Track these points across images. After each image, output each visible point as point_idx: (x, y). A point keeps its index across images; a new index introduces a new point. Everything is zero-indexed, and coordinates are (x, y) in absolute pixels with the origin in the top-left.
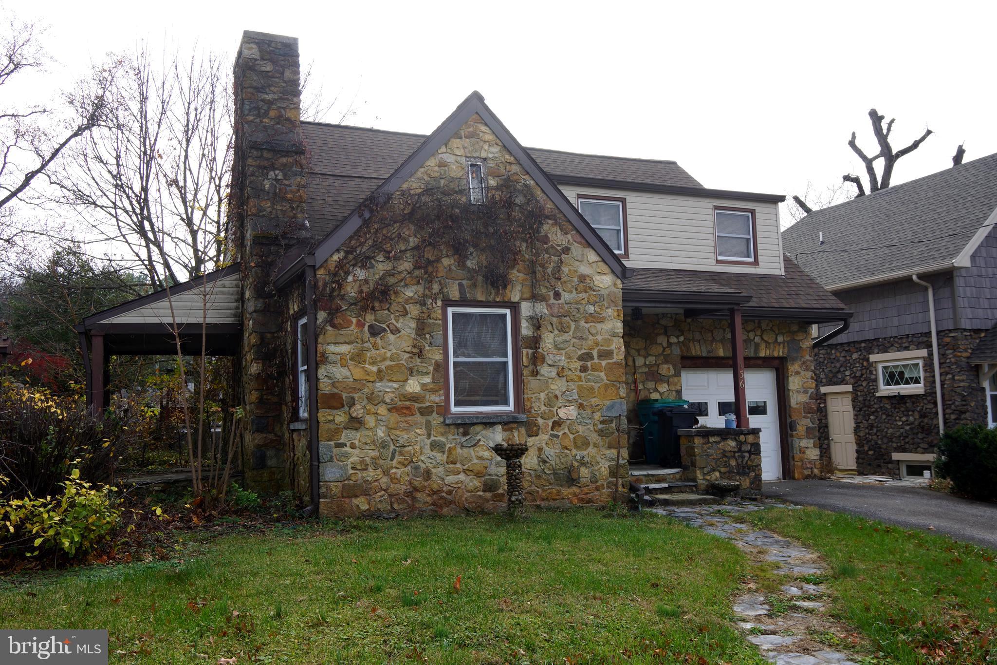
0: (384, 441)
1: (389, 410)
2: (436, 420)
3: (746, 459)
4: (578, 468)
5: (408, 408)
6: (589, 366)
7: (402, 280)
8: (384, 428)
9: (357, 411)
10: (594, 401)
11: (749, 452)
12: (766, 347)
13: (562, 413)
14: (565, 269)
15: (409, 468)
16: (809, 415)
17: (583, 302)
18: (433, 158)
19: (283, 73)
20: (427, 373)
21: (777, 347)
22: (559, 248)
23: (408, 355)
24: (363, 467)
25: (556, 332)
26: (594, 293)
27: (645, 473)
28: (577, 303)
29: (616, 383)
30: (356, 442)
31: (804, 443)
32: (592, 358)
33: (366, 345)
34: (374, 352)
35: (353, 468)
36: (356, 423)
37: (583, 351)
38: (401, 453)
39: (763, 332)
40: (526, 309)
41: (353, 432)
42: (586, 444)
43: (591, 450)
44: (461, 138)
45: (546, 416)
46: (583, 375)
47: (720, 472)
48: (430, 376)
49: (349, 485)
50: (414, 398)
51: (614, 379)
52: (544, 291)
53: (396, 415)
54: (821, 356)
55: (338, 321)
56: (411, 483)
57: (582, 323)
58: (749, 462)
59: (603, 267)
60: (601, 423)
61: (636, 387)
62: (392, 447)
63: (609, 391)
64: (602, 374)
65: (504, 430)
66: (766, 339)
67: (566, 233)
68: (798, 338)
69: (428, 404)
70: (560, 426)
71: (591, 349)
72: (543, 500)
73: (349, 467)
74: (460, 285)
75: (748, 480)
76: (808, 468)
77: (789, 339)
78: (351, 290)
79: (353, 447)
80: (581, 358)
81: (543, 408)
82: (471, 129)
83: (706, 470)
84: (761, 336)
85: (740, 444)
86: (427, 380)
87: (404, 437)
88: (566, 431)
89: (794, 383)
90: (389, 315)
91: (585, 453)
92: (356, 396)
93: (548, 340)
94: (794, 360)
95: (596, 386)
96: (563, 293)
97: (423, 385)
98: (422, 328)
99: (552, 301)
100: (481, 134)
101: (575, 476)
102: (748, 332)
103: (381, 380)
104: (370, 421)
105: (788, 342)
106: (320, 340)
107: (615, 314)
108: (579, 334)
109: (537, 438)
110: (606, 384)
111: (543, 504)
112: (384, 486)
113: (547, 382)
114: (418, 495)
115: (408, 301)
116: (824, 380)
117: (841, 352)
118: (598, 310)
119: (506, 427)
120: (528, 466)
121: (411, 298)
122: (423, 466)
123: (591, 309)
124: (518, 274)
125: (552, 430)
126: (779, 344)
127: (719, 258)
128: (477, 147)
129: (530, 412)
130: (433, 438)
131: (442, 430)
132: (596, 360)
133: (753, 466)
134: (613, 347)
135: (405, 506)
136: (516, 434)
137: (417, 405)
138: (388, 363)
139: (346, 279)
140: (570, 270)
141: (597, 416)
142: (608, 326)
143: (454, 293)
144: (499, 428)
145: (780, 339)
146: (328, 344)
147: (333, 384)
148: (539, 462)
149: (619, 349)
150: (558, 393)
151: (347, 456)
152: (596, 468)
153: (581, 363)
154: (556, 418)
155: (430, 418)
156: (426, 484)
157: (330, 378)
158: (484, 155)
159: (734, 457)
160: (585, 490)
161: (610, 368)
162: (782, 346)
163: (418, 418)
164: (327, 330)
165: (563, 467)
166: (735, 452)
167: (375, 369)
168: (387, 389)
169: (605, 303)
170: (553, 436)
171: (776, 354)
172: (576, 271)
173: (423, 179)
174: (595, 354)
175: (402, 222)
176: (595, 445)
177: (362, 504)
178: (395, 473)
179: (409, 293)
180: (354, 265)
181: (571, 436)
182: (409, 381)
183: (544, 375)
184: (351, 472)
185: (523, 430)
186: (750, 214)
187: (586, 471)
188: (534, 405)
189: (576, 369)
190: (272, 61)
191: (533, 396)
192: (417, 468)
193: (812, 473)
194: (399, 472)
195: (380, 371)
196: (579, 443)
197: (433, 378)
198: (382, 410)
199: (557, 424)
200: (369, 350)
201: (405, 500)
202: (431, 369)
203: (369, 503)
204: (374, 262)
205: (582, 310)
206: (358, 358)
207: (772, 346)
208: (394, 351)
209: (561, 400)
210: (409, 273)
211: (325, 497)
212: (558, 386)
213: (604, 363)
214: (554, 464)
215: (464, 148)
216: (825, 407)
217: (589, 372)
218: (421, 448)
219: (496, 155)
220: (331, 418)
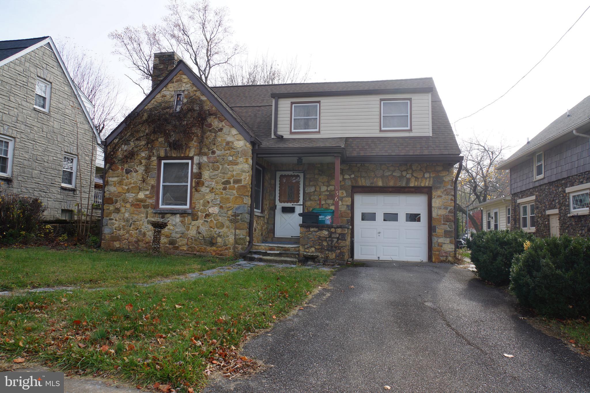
0: (127, 219)
1: (131, 205)
2: (150, 210)
3: (335, 242)
4: (216, 238)
5: (138, 205)
6: (228, 187)
7: (141, 149)
8: (128, 213)
9: (118, 205)
10: (228, 205)
11: (338, 239)
12: (415, 180)
13: (211, 210)
14: (219, 139)
15: (137, 231)
16: (448, 223)
17: (227, 155)
18: (159, 94)
19: (167, 68)
20: (148, 190)
21: (424, 181)
22: (217, 129)
23: (140, 182)
24: (119, 229)
25: (211, 170)
26: (234, 150)
27: (276, 245)
28: (224, 156)
29: (242, 196)
30: (117, 218)
31: (441, 240)
32: (230, 183)
33: (123, 178)
34: (127, 180)
35: (115, 229)
36: (117, 210)
37: (225, 180)
38: (134, 224)
39: (413, 171)
40: (196, 159)
41: (116, 214)
42: (222, 226)
43: (225, 229)
44: (173, 83)
45: (202, 211)
46: (224, 191)
47: (315, 248)
48: (149, 191)
49: (113, 236)
50: (141, 201)
51: (241, 194)
52: (206, 150)
53: (133, 207)
54: (546, 190)
55: (113, 167)
56: (137, 238)
57: (226, 165)
58: (336, 244)
59: (240, 137)
60: (232, 216)
61: (320, 202)
62: (131, 222)
63: (238, 200)
64: (235, 192)
65: (181, 217)
66: (415, 175)
67: (222, 122)
68: (442, 175)
69: (147, 204)
70: (209, 216)
71: (229, 179)
72: (198, 252)
73: (114, 228)
74: (166, 150)
75: (334, 255)
76: (443, 256)
77: (434, 175)
78: (120, 154)
79: (116, 220)
80: (223, 183)
81: (201, 207)
82: (178, 78)
83: (306, 246)
84: (412, 174)
85: (331, 233)
86: (148, 193)
87: (136, 217)
88: (213, 219)
89: (436, 203)
90: (134, 165)
91: (221, 230)
92: (118, 199)
93: (206, 174)
94: (437, 188)
95: (232, 197)
96: (217, 151)
97: (146, 195)
98: (147, 170)
99: (210, 155)
100: (183, 79)
101: (214, 241)
102: (402, 172)
103: (129, 193)
104: (123, 210)
105: (433, 177)
106: (106, 176)
107: (245, 160)
108: (223, 171)
109: (197, 221)
110: (236, 197)
111: (197, 253)
112: (126, 238)
113: (204, 195)
114: (140, 243)
115: (143, 158)
116: (548, 206)
117: (554, 187)
118: (234, 158)
119: (182, 215)
120: (191, 235)
121: (143, 157)
122: (143, 231)
123: (231, 158)
124: (194, 143)
125: (205, 218)
126: (426, 178)
127: (383, 129)
128: (180, 86)
129: (194, 209)
130: (148, 219)
131: (152, 215)
132: (232, 184)
133: (338, 247)
134: (242, 178)
135: (134, 247)
136: (186, 219)
137: (142, 204)
138: (133, 185)
139: (118, 150)
140: (221, 140)
141: (230, 213)
142: (240, 167)
143: (162, 154)
144: (178, 216)
145: (427, 175)
146: (110, 177)
147: (110, 194)
148: (197, 233)
149: (245, 179)
150: (209, 200)
151: (113, 224)
152: (227, 239)
153: (224, 186)
154: (207, 213)
155: (148, 210)
156: (144, 238)
157: (109, 191)
158: (183, 89)
159: (326, 240)
160: (220, 249)
161: (239, 189)
162: (428, 179)
163: (142, 209)
164: (109, 172)
165: (208, 236)
166: (326, 238)
167: (127, 188)
168: (130, 196)
169: (239, 155)
170: (205, 221)
171: (423, 185)
172: (225, 140)
173: (154, 104)
174: (232, 181)
175: (143, 123)
176: (227, 227)
177: (117, 244)
178: (132, 233)
179: (143, 154)
180: (122, 144)
181: (215, 222)
182: (140, 193)
183: (202, 192)
184: (114, 231)
185: (190, 217)
186: (409, 101)
187: (221, 240)
188: (196, 206)
189: (220, 189)
190: (163, 63)
191: (196, 201)
192: (140, 231)
193: (446, 259)
194: (133, 232)
195: (128, 189)
196: (218, 225)
197: (150, 192)
198: (128, 205)
199: (207, 216)
200: (125, 180)
201: (134, 245)
202: (150, 188)
203: (120, 244)
204: (130, 142)
205: (225, 159)
206: (120, 183)
207: (420, 180)
208: (135, 180)
209: (210, 204)
210: (144, 146)
211: (104, 240)
212: (209, 197)
213: (236, 186)
214: (204, 235)
215: (174, 87)
216: (549, 224)
217: (227, 190)
218: (143, 222)
219: (189, 88)
220: (108, 208)
